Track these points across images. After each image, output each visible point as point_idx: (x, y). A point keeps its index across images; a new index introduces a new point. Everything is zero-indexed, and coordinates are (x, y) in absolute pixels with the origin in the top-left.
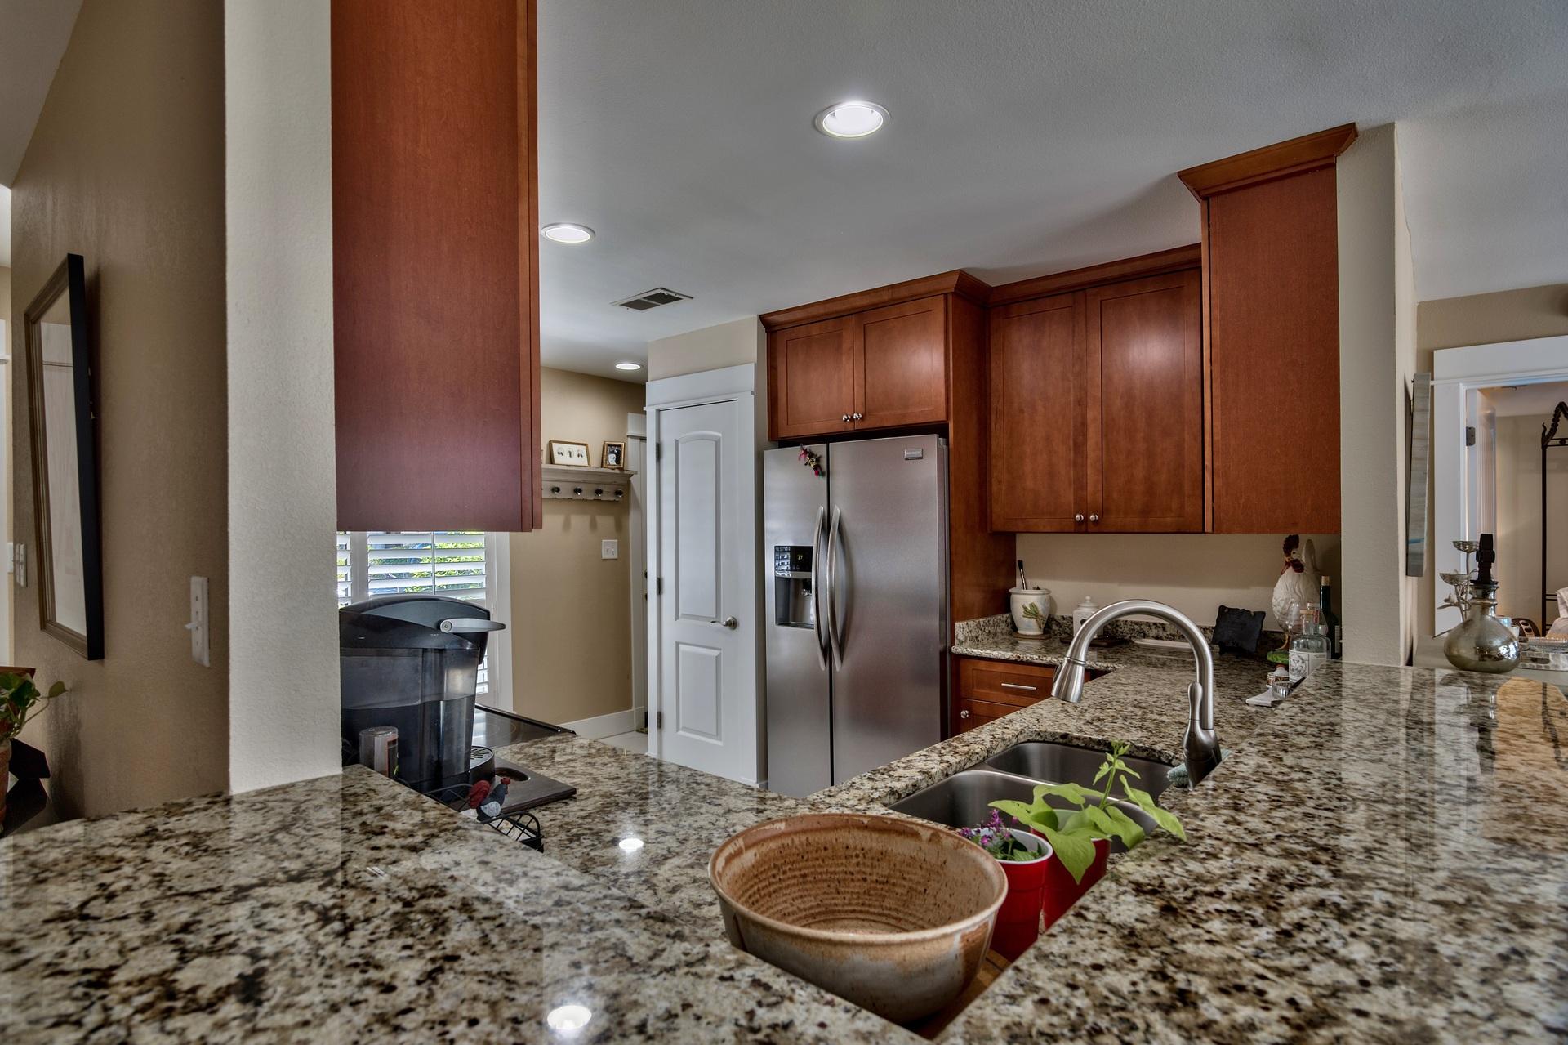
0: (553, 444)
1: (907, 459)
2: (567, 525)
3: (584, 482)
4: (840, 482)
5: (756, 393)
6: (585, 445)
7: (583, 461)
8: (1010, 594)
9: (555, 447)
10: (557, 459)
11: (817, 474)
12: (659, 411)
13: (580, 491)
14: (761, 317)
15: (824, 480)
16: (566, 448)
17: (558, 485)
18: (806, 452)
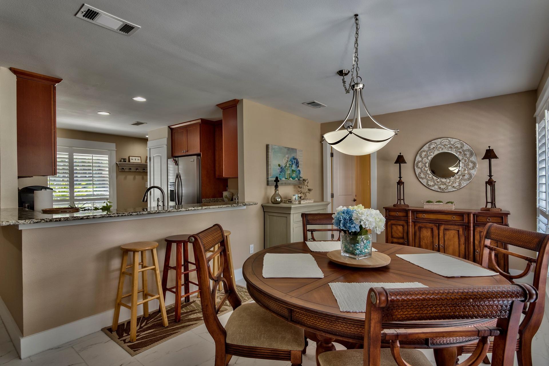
0: (130, 157)
1: (191, 161)
2: (134, 179)
3: (139, 167)
4: (180, 167)
5: (167, 145)
6: (140, 157)
7: (140, 161)
8: (223, 193)
9: (131, 158)
10: (131, 161)
11: (176, 165)
12: (150, 149)
13: (138, 169)
14: (169, 127)
15: (177, 166)
16: (134, 158)
17: (131, 168)
18: (174, 160)
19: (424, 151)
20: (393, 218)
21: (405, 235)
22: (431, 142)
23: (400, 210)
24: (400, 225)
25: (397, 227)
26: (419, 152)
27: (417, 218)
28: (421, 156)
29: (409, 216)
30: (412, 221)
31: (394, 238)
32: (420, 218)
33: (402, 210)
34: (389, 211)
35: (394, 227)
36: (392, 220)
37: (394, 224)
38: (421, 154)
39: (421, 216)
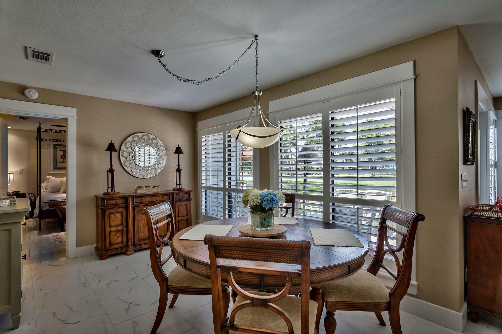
19: (129, 142)
20: (110, 207)
21: (124, 221)
22: (134, 135)
23: (118, 198)
24: (118, 213)
25: (115, 215)
26: (124, 142)
27: (137, 203)
28: (126, 147)
29: (129, 202)
30: (131, 206)
31: (113, 227)
32: (138, 203)
33: (121, 197)
34: (107, 200)
35: (112, 216)
36: (110, 209)
37: (112, 213)
38: (126, 145)
39: (138, 200)
